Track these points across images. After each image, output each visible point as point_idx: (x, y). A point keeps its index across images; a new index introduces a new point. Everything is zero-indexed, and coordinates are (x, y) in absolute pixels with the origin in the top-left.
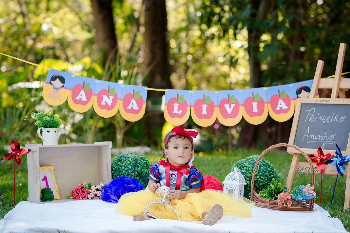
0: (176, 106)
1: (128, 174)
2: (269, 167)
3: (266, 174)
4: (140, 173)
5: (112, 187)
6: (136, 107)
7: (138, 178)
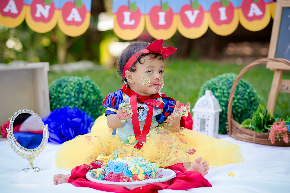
0: (127, 15)
1: (71, 103)
2: (248, 88)
3: (246, 97)
4: (85, 100)
5: (50, 122)
6: (78, 18)
7: (83, 108)
